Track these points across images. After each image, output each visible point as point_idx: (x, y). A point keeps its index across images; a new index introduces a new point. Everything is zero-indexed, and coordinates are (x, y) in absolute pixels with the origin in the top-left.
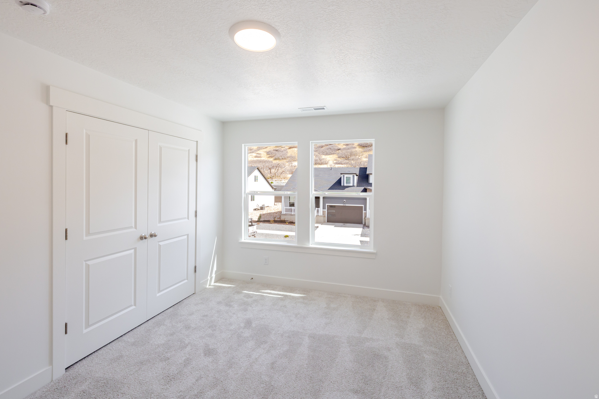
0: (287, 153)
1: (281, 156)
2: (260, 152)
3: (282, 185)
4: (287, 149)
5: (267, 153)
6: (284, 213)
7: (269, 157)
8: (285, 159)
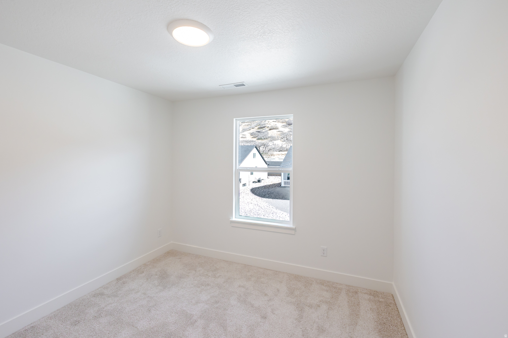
0: (268, 134)
1: (263, 137)
2: (246, 133)
3: (272, 161)
4: (267, 131)
5: (251, 134)
6: (284, 185)
7: (252, 138)
8: (267, 139)
